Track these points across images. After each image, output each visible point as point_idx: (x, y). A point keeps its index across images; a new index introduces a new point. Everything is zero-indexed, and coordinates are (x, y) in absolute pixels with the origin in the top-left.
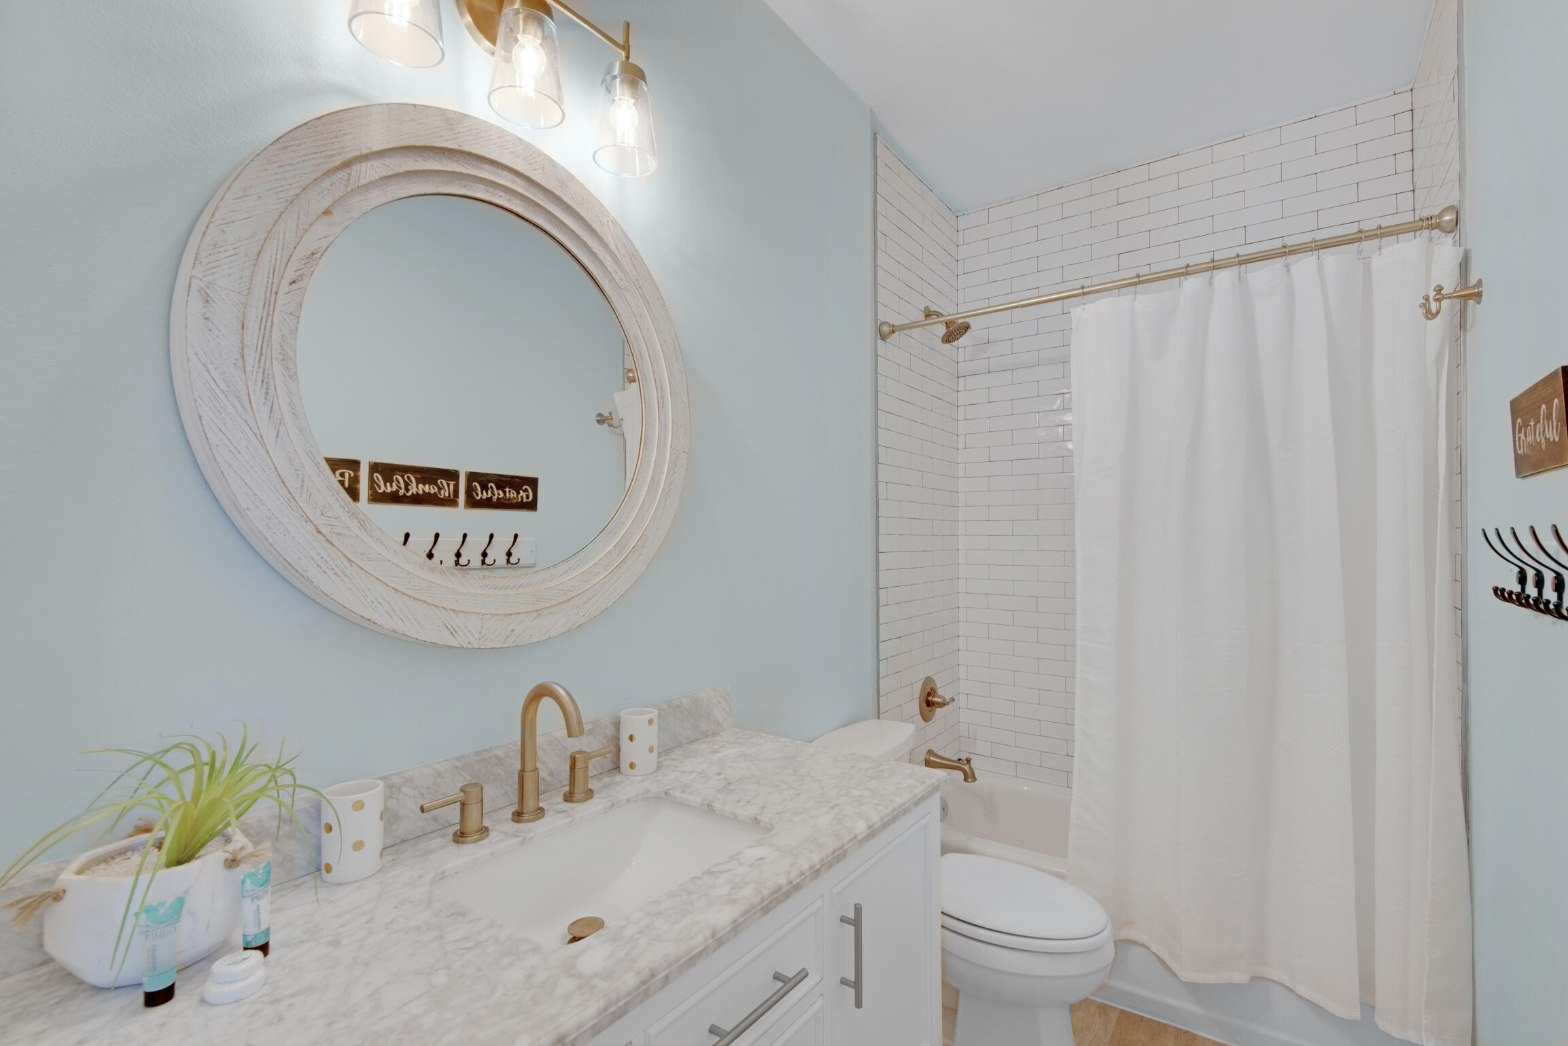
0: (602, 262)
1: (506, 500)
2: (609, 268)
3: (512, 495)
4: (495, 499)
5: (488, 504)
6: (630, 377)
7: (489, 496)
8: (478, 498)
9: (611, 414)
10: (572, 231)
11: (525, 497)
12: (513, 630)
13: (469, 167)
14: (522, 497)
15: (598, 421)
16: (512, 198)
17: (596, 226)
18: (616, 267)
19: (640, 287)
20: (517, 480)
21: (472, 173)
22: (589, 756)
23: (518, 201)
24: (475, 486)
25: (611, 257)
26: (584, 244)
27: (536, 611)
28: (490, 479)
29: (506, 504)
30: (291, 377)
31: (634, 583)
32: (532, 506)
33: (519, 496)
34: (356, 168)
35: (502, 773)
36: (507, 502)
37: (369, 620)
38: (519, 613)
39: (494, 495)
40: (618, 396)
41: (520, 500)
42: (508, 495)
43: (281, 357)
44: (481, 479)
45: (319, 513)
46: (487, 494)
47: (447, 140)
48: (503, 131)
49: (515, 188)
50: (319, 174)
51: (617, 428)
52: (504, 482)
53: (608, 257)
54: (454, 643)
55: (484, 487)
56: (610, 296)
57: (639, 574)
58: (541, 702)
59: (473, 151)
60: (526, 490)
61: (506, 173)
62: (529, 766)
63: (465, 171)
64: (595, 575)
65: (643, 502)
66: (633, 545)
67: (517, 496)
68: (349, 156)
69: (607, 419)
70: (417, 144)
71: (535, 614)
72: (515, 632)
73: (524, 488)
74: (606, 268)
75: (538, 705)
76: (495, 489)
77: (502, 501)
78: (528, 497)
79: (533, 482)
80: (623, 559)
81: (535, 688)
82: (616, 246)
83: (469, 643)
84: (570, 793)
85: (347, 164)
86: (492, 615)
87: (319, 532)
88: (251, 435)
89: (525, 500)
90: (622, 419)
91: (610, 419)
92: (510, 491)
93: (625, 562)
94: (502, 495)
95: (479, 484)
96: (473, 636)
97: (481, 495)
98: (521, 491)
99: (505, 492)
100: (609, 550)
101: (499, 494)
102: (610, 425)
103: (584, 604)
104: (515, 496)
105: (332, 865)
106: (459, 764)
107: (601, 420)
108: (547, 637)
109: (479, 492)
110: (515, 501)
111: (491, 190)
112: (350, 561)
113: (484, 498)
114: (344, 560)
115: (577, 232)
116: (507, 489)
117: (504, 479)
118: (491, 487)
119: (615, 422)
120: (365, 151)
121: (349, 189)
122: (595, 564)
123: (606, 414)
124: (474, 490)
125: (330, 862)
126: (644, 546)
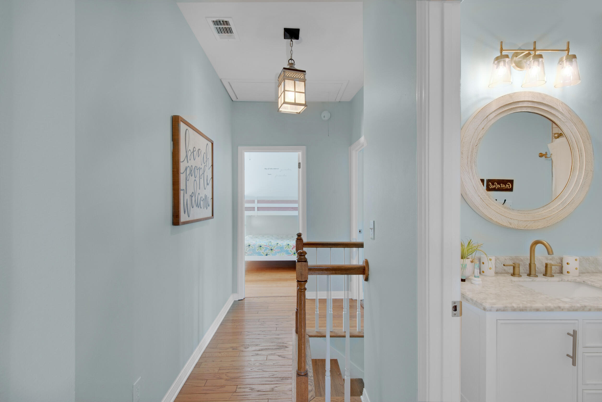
0: (557, 116)
1: (501, 188)
2: (560, 118)
3: (503, 186)
4: (497, 188)
5: (494, 190)
6: (556, 136)
7: (495, 187)
8: (491, 188)
9: (546, 153)
10: (546, 111)
11: (508, 186)
12: (527, 225)
13: (515, 105)
14: (507, 187)
15: (540, 156)
16: (527, 108)
17: (555, 107)
18: (562, 116)
19: (572, 120)
20: (505, 181)
21: (516, 106)
22: (552, 265)
23: (529, 109)
24: (490, 184)
25: (560, 113)
26: (551, 113)
27: (534, 221)
28: (495, 181)
29: (501, 190)
30: (476, 166)
31: (569, 215)
32: (511, 190)
33: (506, 187)
34: (489, 117)
35: (522, 264)
36: (501, 189)
37: (491, 219)
38: (528, 221)
39: (496, 186)
40: (549, 145)
41: (506, 188)
42: (502, 186)
43: (474, 162)
44: (492, 181)
45: (481, 195)
46: (494, 186)
47: (510, 101)
48: (525, 92)
49: (528, 105)
50: (482, 121)
51: (549, 158)
52: (500, 182)
53: (559, 114)
54: (511, 226)
55: (493, 184)
56: (560, 126)
57: (571, 212)
58: (537, 246)
59: (517, 101)
60: (509, 184)
61: (526, 103)
62: (532, 262)
63: (514, 107)
64: (554, 212)
65: (572, 189)
66: (569, 203)
67: (505, 187)
68: (488, 115)
69: (544, 155)
70: (503, 105)
71: (534, 222)
72: (527, 226)
73: (508, 184)
74: (559, 118)
75: (536, 246)
76: (497, 185)
77: (500, 188)
78: (509, 187)
79: (512, 182)
80: (564, 207)
81: (535, 241)
82: (563, 110)
83: (515, 227)
84: (545, 274)
85: (487, 117)
86: (521, 220)
87: (481, 199)
88: (469, 179)
89: (508, 188)
90: (552, 154)
91: (546, 155)
92: (502, 185)
93: (565, 208)
94: (499, 186)
95: (491, 183)
96: (516, 225)
97: (492, 187)
98: (507, 185)
99: (500, 186)
100: (559, 204)
101: (498, 186)
102: (546, 157)
103: (550, 220)
104: (504, 186)
105: (484, 271)
106: (511, 258)
107: (541, 155)
108: (537, 228)
109: (491, 186)
110: (504, 188)
111: (521, 108)
112: (487, 205)
113: (493, 188)
114: (486, 205)
115: (548, 110)
116: (501, 184)
117: (500, 181)
118: (495, 184)
119: (548, 156)
120: (491, 112)
121: (487, 122)
122: (554, 208)
123: (544, 153)
124: (489, 185)
125: (483, 270)
126: (573, 203)
